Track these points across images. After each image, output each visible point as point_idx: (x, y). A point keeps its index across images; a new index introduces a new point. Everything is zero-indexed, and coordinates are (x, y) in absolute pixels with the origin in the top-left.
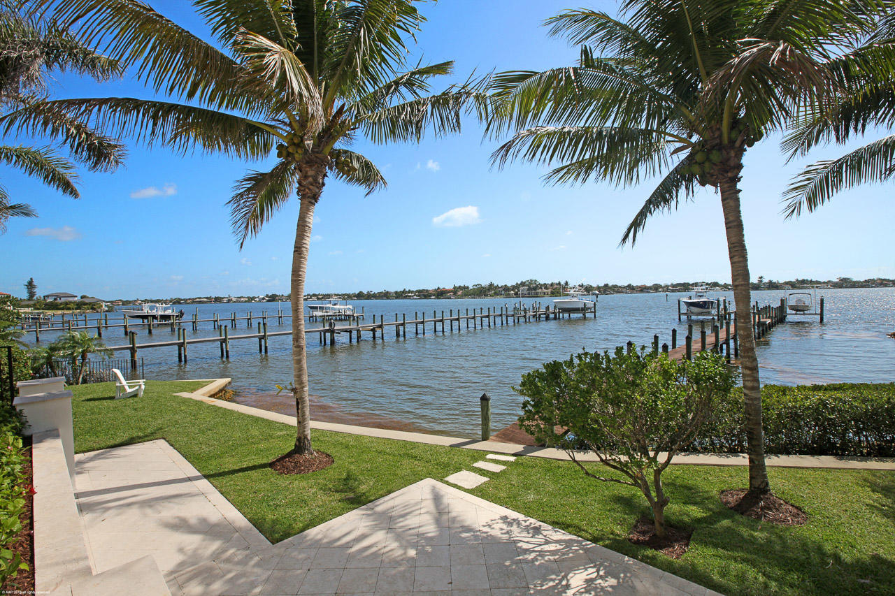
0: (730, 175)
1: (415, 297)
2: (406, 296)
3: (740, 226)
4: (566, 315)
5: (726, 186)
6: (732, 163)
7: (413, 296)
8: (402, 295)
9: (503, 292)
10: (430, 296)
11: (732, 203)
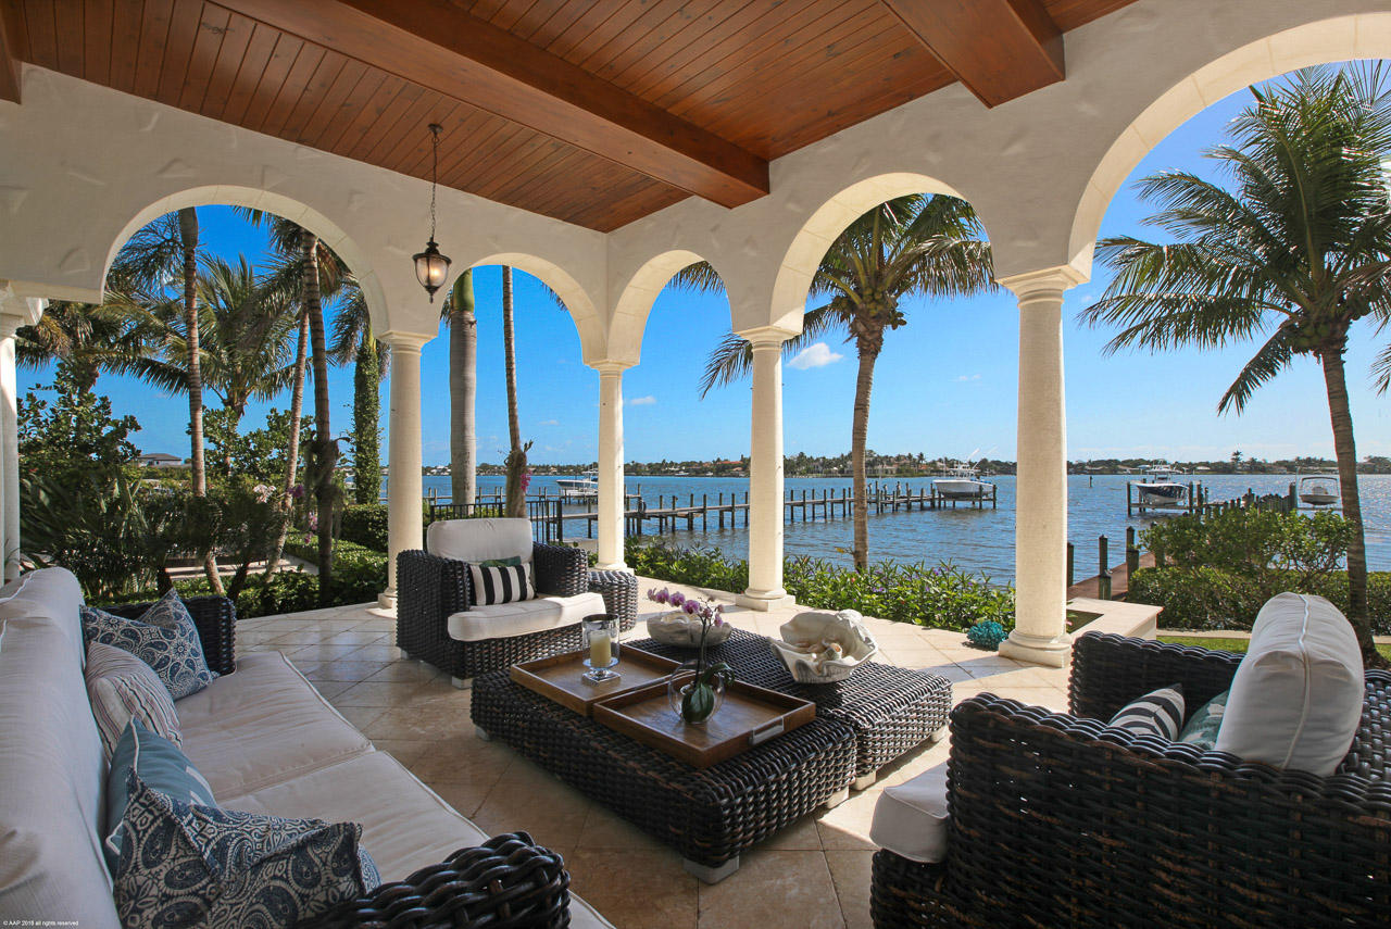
0: (1335, 347)
1: (682, 473)
2: (667, 472)
3: (1344, 396)
4: (949, 503)
5: (1330, 357)
6: (1337, 336)
7: (678, 472)
8: (659, 470)
9: (820, 468)
10: (706, 472)
11: (1336, 374)
